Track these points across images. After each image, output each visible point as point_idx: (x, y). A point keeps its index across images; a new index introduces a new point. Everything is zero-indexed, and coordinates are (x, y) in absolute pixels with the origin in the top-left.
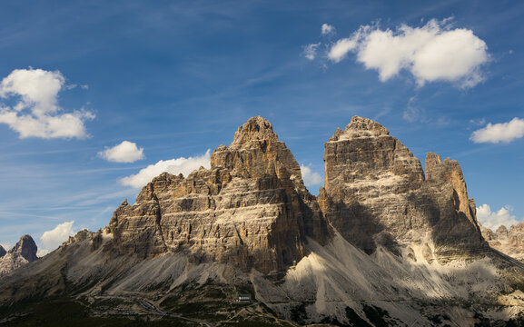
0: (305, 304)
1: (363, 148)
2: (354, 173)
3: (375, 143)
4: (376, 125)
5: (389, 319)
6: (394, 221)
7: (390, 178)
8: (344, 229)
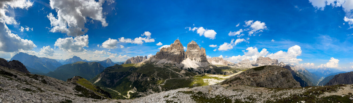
0: (183, 67)
1: (193, 45)
2: (191, 49)
7: (196, 50)
8: (189, 57)
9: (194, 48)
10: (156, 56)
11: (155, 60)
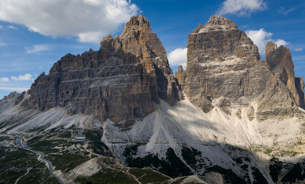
0: (139, 144)
1: (216, 38)
2: (206, 56)
3: (225, 34)
4: (228, 21)
5: (199, 158)
6: (231, 90)
7: (234, 60)
8: (191, 95)
9: (221, 51)
10: (27, 97)
11: (16, 113)
